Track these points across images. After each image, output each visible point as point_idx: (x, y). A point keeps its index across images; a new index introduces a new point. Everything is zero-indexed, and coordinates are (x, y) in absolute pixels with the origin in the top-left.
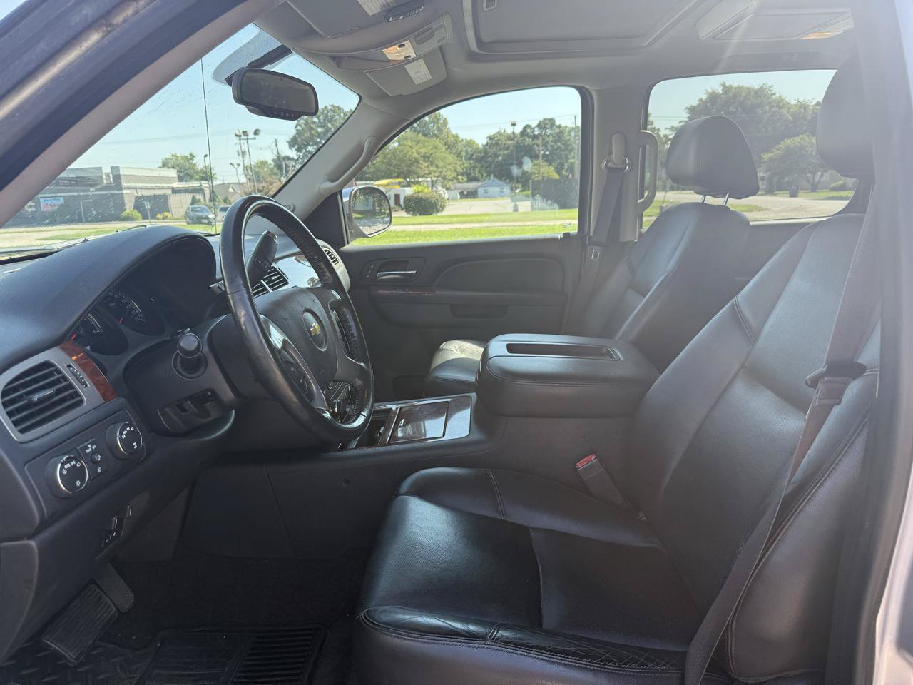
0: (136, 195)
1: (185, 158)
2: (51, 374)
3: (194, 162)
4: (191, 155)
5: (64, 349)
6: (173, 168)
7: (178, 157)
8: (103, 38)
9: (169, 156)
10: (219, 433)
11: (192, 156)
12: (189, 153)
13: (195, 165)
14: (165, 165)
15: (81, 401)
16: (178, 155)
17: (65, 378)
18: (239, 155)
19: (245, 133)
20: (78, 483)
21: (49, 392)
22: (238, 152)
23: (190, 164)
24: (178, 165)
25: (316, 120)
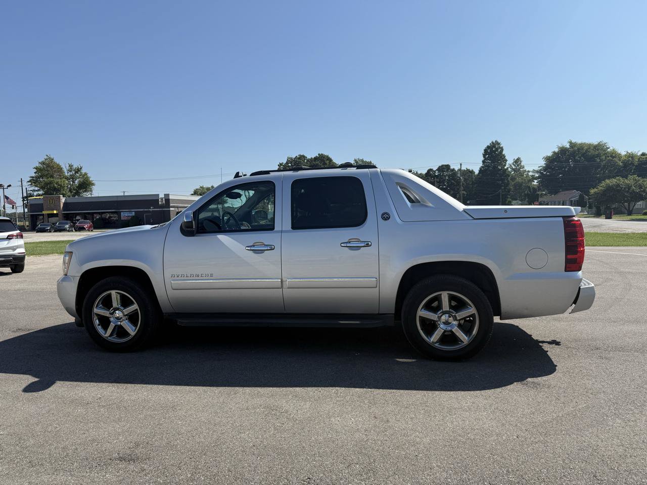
0: (178, 211)
1: (208, 189)
6: (200, 194)
7: (204, 188)
9: (198, 188)
11: (212, 188)
14: (196, 193)
24: (203, 193)
25: (290, 165)
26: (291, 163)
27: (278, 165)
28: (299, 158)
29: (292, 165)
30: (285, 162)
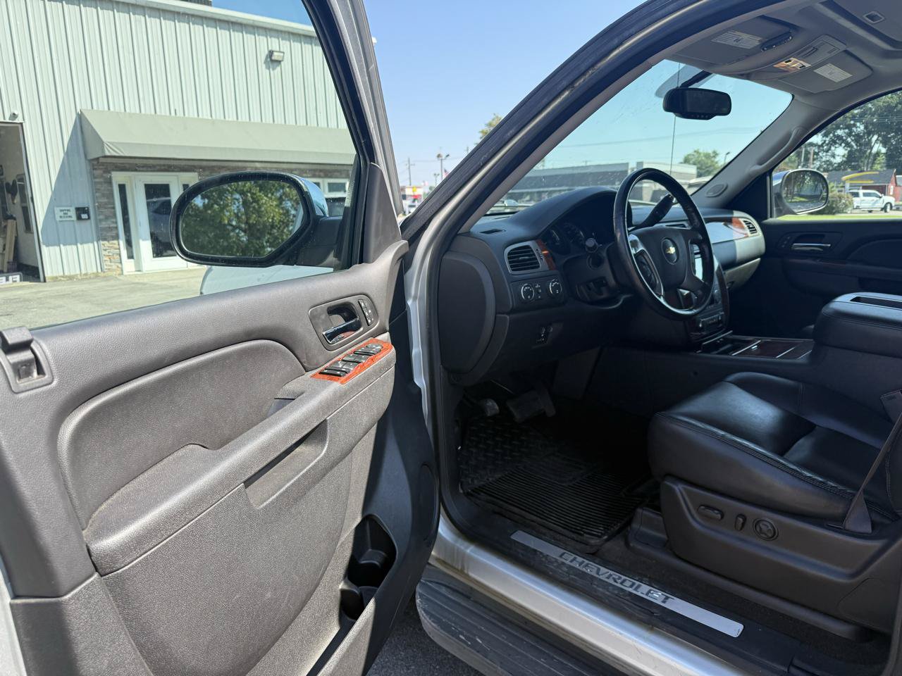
0: (654, 189)
1: (707, 156)
2: (529, 251)
3: (716, 160)
4: (714, 152)
5: (537, 242)
6: (694, 164)
7: (700, 154)
8: (570, 92)
9: (691, 152)
10: (610, 308)
11: (716, 154)
12: (713, 150)
13: (717, 163)
14: (686, 161)
15: (539, 267)
16: (701, 151)
17: (534, 255)
20: (529, 297)
21: (527, 258)
23: (712, 162)
24: (699, 162)
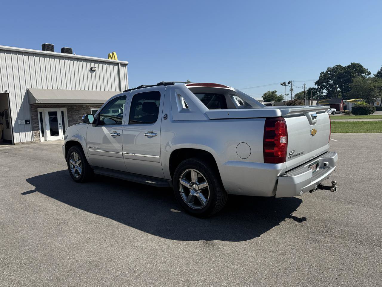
3: (276, 94)
9: (267, 92)
12: (275, 90)
18: (290, 90)
19: (284, 83)
22: (290, 89)
25: (329, 73)
26: (330, 71)
27: (320, 74)
28: (336, 68)
29: (330, 72)
30: (325, 71)
